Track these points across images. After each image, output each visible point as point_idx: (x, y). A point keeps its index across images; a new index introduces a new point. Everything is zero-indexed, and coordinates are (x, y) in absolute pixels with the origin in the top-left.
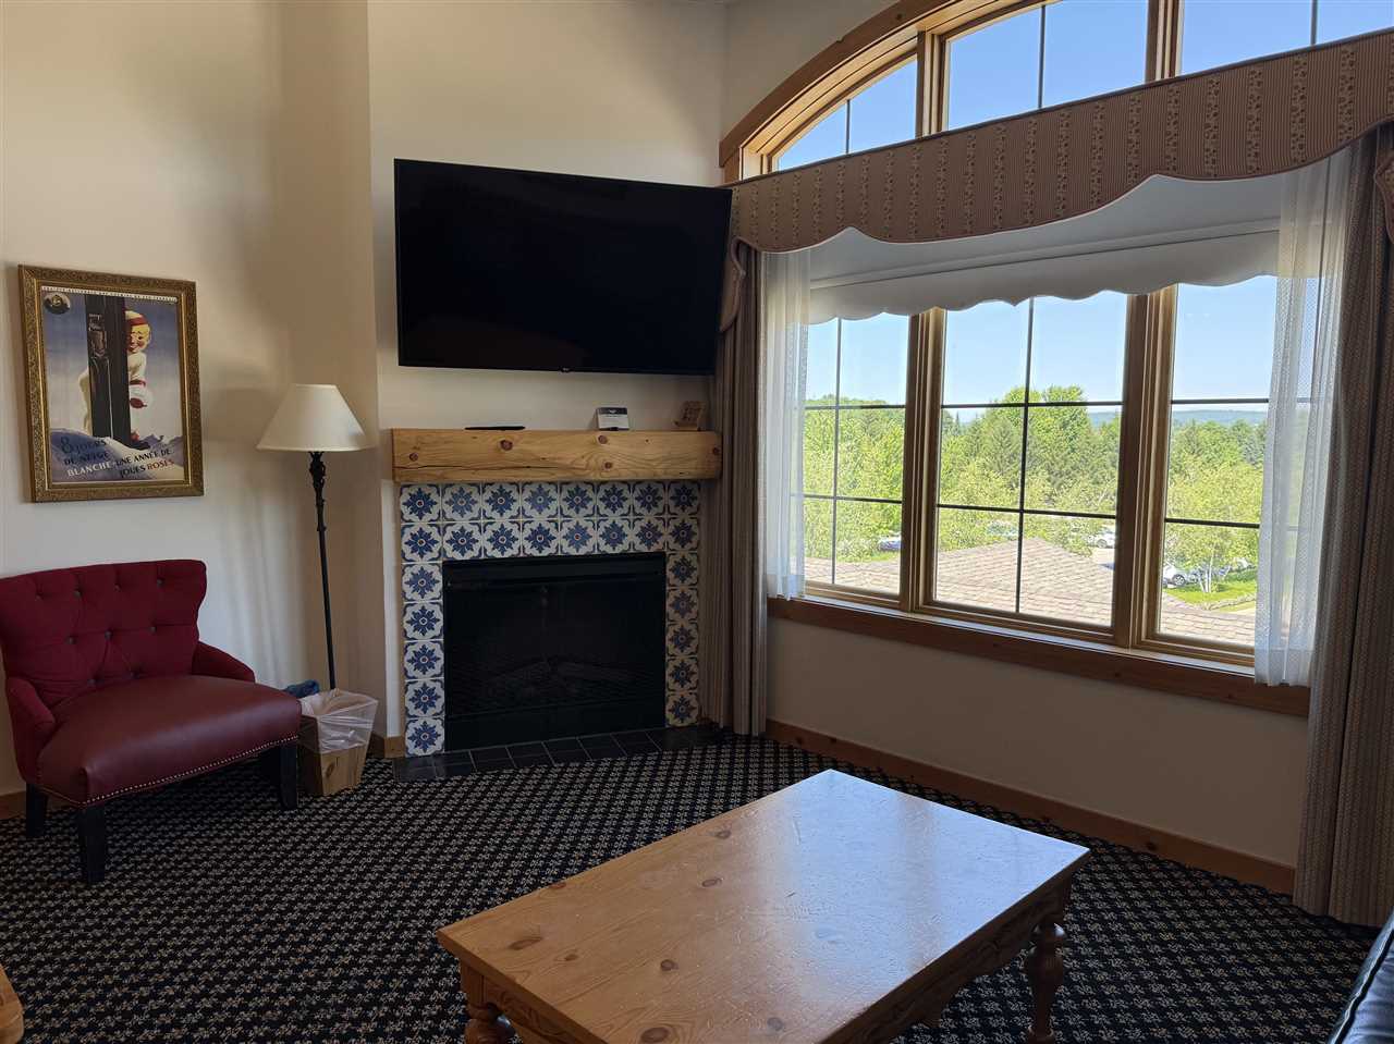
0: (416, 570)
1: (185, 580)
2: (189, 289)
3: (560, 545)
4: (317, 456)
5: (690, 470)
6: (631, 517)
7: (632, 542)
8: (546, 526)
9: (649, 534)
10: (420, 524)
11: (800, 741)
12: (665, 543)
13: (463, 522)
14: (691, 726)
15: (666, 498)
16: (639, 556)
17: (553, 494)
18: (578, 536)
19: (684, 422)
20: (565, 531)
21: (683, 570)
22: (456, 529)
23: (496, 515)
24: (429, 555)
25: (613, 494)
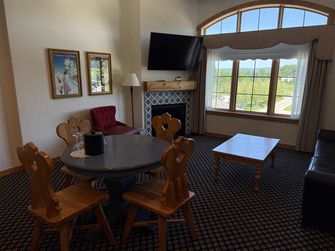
0: (147, 107)
1: (112, 109)
2: (110, 55)
3: (170, 102)
4: (132, 87)
5: (193, 88)
6: (181, 97)
7: (181, 101)
8: (168, 99)
9: (184, 100)
10: (148, 99)
11: (211, 135)
12: (186, 101)
13: (154, 98)
14: (189, 134)
15: (186, 93)
16: (182, 104)
17: (169, 93)
18: (172, 100)
19: (190, 79)
20: (170, 100)
21: (189, 106)
22: (153, 99)
23: (160, 97)
24: (149, 104)
25: (178, 92)
